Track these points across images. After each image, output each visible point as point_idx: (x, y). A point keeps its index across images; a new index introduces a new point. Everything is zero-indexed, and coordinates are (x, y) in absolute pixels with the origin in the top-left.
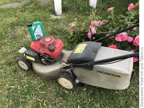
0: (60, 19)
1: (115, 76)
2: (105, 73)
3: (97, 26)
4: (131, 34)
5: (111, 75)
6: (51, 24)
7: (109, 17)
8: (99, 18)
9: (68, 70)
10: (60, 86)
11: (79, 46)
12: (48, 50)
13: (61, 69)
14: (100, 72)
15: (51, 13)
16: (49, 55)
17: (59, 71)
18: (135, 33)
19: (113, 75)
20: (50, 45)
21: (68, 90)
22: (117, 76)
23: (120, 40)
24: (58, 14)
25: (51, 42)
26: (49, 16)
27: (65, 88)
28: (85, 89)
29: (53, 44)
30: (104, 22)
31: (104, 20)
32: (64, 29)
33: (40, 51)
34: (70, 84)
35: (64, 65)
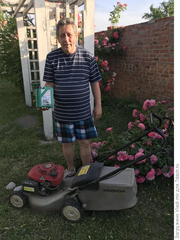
0: (53, 145)
1: (120, 191)
2: (111, 191)
3: (97, 148)
4: (131, 153)
5: (117, 191)
6: (41, 151)
7: (109, 137)
8: (99, 140)
9: (73, 196)
10: (65, 219)
11: (82, 168)
12: (50, 176)
13: (65, 196)
14: (106, 190)
15: (40, 138)
16: (50, 183)
17: (63, 199)
18: (134, 151)
19: (119, 191)
20: (51, 171)
21: (75, 223)
22: (122, 192)
23: (122, 159)
24: (48, 139)
25: (52, 168)
26: (38, 142)
27: (71, 220)
28: (94, 218)
29: (55, 169)
30: (104, 143)
31: (104, 142)
32: (59, 156)
33: (41, 179)
34: (77, 212)
35: (69, 190)
